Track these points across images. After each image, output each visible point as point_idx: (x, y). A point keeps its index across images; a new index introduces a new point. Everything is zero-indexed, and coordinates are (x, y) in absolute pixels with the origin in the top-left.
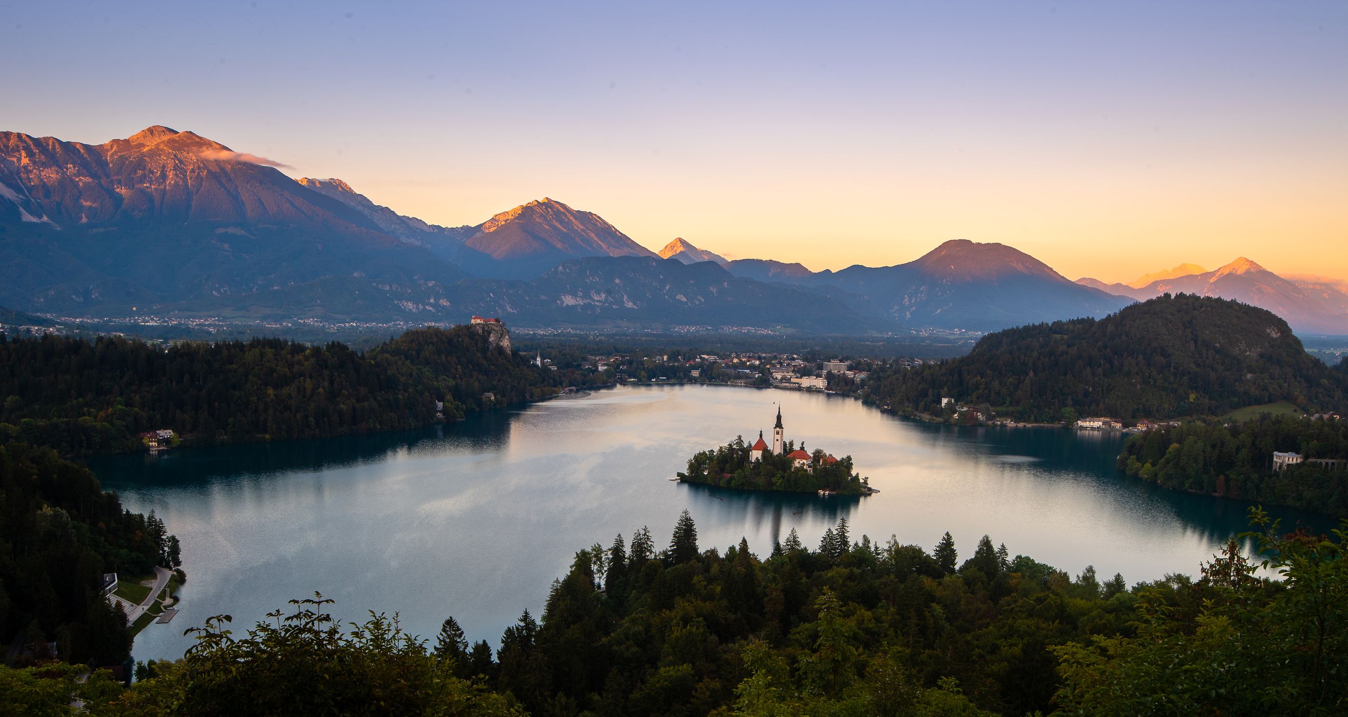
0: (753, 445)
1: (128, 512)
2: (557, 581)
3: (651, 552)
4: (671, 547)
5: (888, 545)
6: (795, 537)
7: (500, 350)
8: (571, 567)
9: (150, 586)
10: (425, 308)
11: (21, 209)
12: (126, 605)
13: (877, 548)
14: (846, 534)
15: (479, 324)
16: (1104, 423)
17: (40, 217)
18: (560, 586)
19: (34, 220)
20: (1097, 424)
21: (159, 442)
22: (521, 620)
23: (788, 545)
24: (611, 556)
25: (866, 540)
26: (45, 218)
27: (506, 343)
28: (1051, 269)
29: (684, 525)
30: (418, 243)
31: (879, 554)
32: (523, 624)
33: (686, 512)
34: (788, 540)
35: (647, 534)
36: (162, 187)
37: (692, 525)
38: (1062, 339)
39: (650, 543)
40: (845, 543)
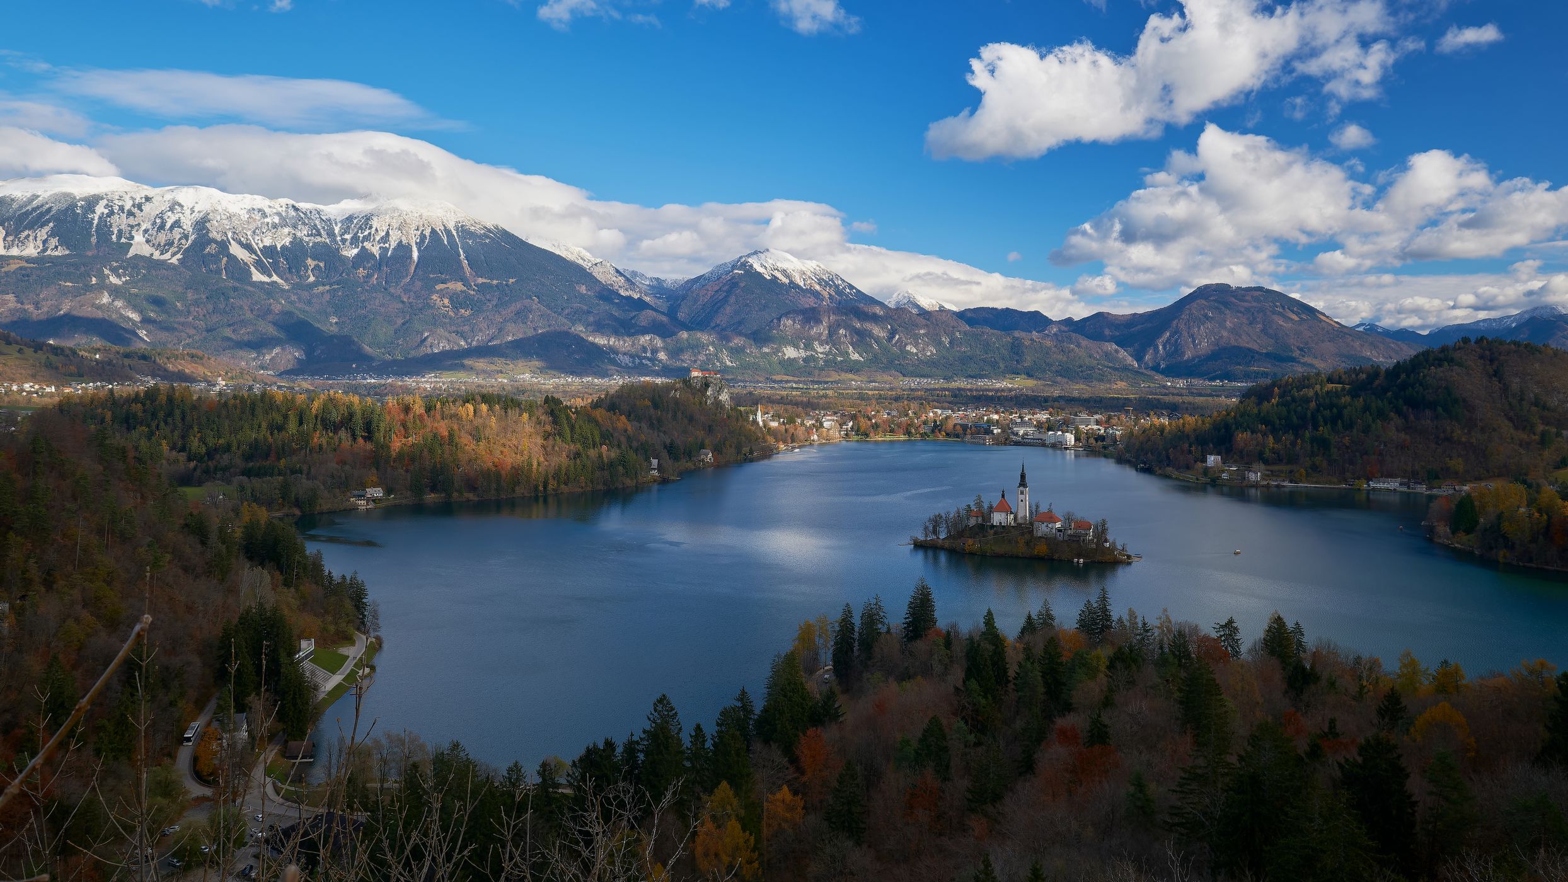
0: (995, 506)
1: (330, 573)
2: (778, 656)
3: (883, 623)
4: (906, 618)
5: (1159, 621)
6: (1048, 610)
7: (718, 404)
8: (794, 641)
9: (346, 653)
10: (641, 361)
11: (253, 269)
12: (321, 673)
13: (1145, 624)
14: (1108, 607)
15: (697, 377)
16: (1401, 484)
17: (270, 276)
18: (782, 662)
19: (265, 279)
20: (1393, 484)
21: (368, 500)
22: (738, 700)
23: (1040, 619)
24: (838, 629)
25: (1132, 614)
26: (275, 278)
27: (724, 397)
28: (1324, 314)
29: (921, 594)
30: (636, 296)
31: (1147, 631)
32: (739, 704)
33: (922, 580)
34: (1040, 614)
35: (879, 603)
36: (387, 245)
37: (929, 594)
38: (1343, 389)
39: (882, 614)
40: (1106, 616)
